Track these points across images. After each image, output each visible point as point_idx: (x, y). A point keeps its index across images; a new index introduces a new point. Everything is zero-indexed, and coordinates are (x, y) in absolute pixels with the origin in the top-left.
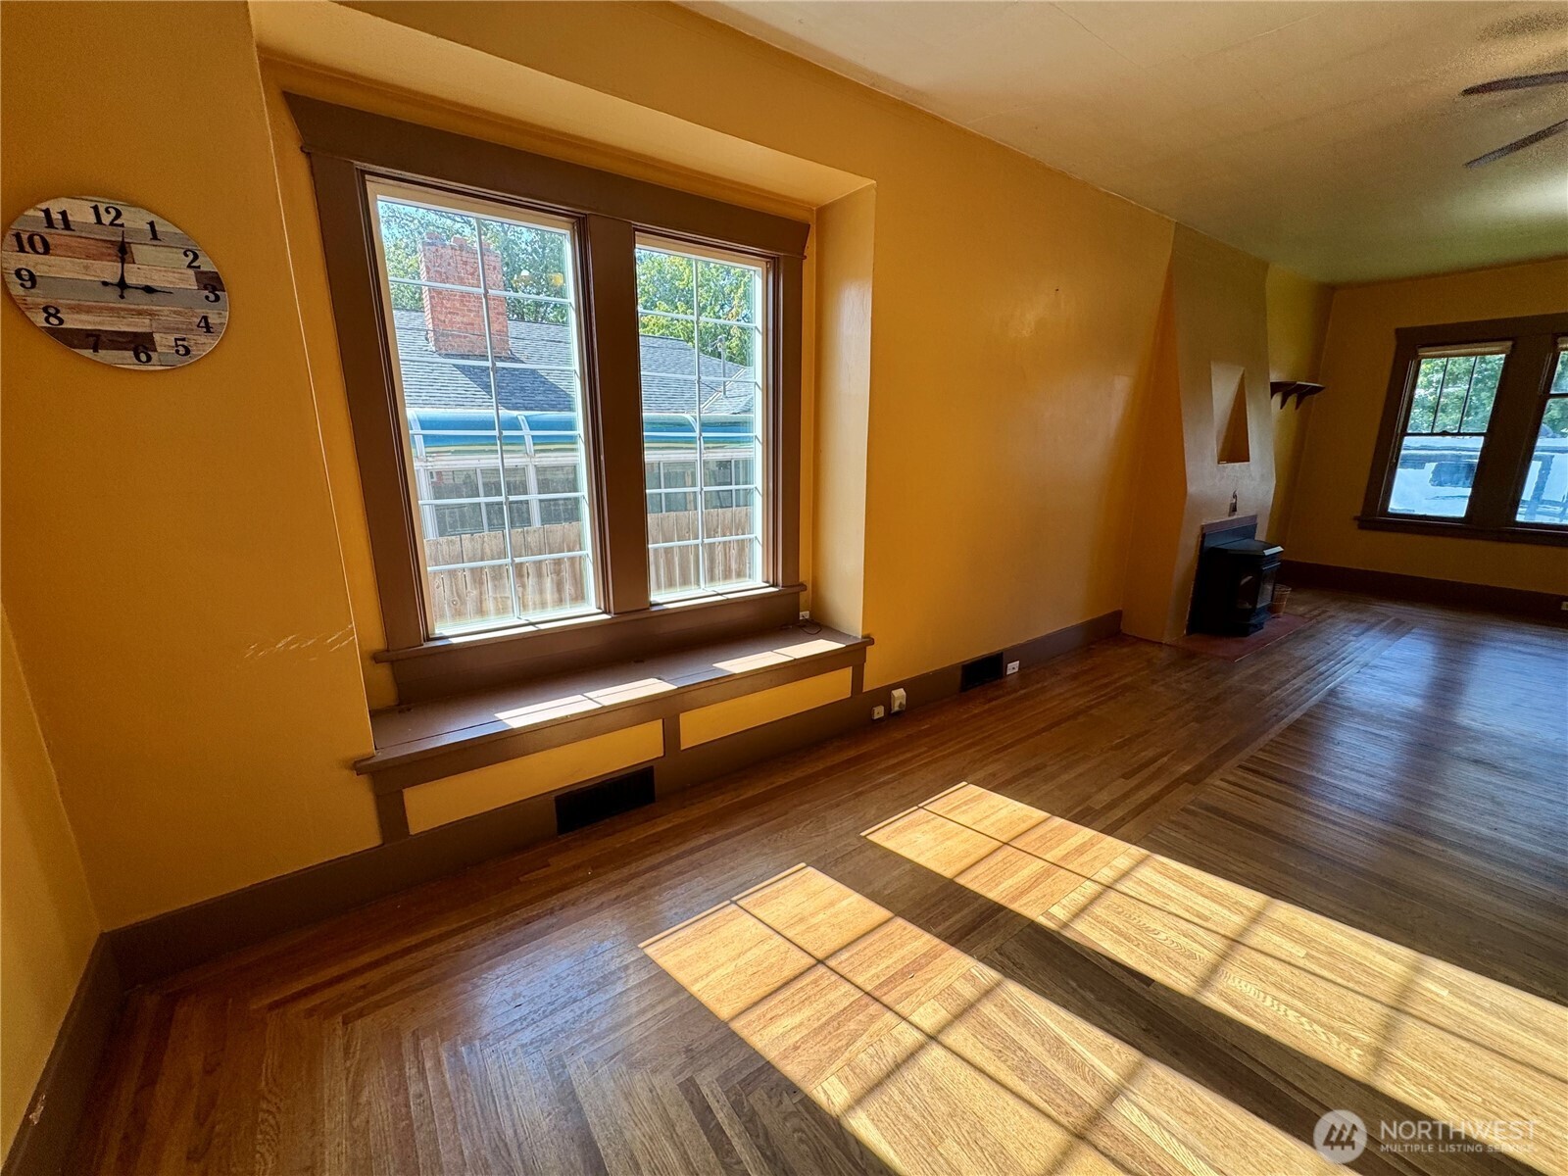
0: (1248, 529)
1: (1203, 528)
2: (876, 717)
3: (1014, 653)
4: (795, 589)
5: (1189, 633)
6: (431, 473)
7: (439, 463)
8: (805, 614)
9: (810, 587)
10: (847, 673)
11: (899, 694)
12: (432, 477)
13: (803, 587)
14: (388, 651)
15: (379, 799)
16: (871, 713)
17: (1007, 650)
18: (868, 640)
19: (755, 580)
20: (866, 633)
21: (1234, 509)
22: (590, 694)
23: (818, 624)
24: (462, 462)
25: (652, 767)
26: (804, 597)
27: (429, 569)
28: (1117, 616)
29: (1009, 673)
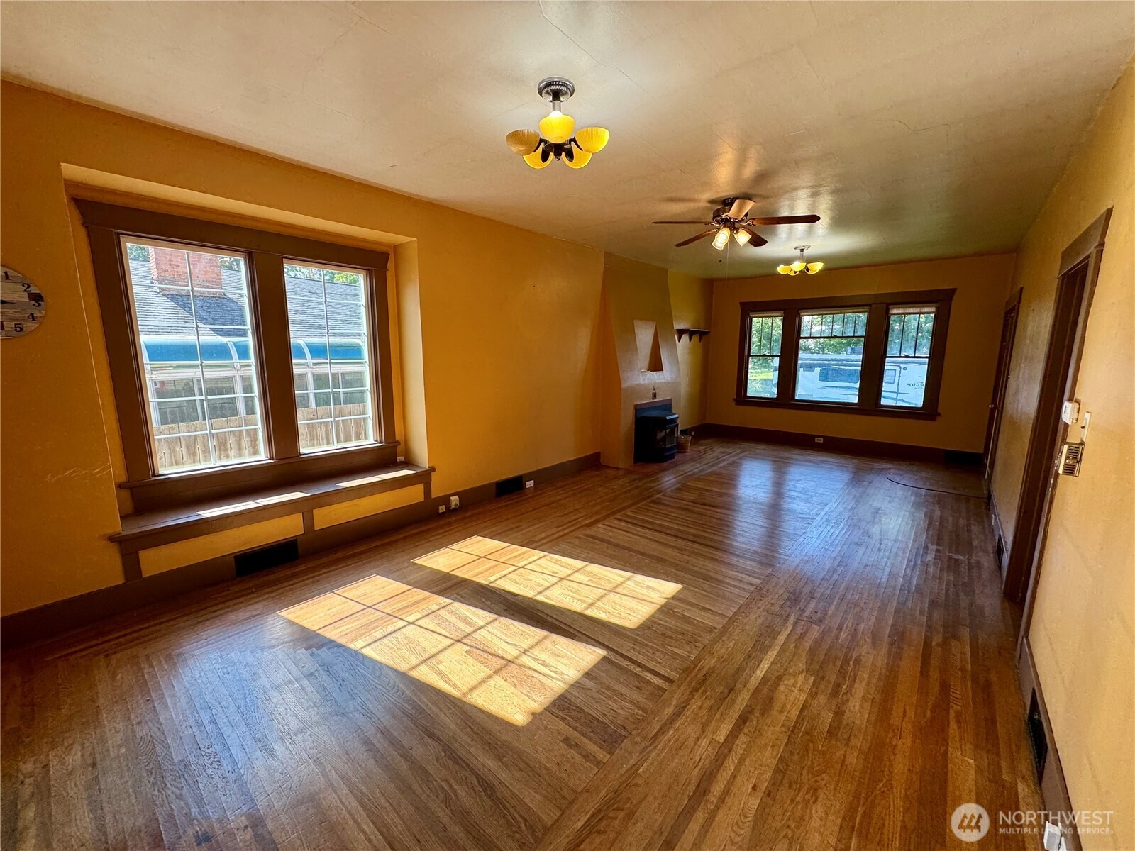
0: (667, 406)
1: (636, 405)
2: (440, 511)
3: (530, 476)
4: (395, 444)
5: (635, 462)
6: (155, 382)
7: (162, 375)
8: (401, 458)
9: (403, 443)
10: (421, 487)
11: (455, 499)
12: (156, 385)
13: (398, 443)
14: (129, 482)
15: (124, 556)
16: (438, 510)
17: (525, 474)
18: (432, 469)
19: (370, 439)
20: (431, 465)
21: (655, 396)
22: (257, 501)
23: (408, 463)
24: (181, 374)
25: (296, 539)
26: (400, 449)
27: (155, 437)
28: (597, 456)
29: (527, 487)
